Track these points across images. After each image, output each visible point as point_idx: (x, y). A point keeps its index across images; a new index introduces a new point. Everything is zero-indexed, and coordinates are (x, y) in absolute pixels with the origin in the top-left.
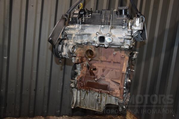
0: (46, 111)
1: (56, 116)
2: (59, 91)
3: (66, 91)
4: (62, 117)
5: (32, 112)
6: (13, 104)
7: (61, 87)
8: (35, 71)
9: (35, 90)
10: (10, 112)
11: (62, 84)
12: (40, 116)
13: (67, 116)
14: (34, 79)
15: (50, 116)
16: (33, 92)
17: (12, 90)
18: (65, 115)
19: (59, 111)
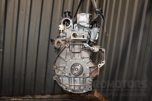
0: (33, 92)
1: (41, 95)
2: (43, 76)
3: (49, 76)
4: (45, 96)
5: (22, 92)
6: (7, 86)
7: (45, 73)
8: (24, 61)
9: (25, 75)
10: (5, 93)
11: (45, 70)
12: (29, 95)
13: (49, 95)
14: (24, 66)
15: (36, 95)
16: (23, 77)
17: (6, 75)
18: (48, 94)
19: (43, 91)
